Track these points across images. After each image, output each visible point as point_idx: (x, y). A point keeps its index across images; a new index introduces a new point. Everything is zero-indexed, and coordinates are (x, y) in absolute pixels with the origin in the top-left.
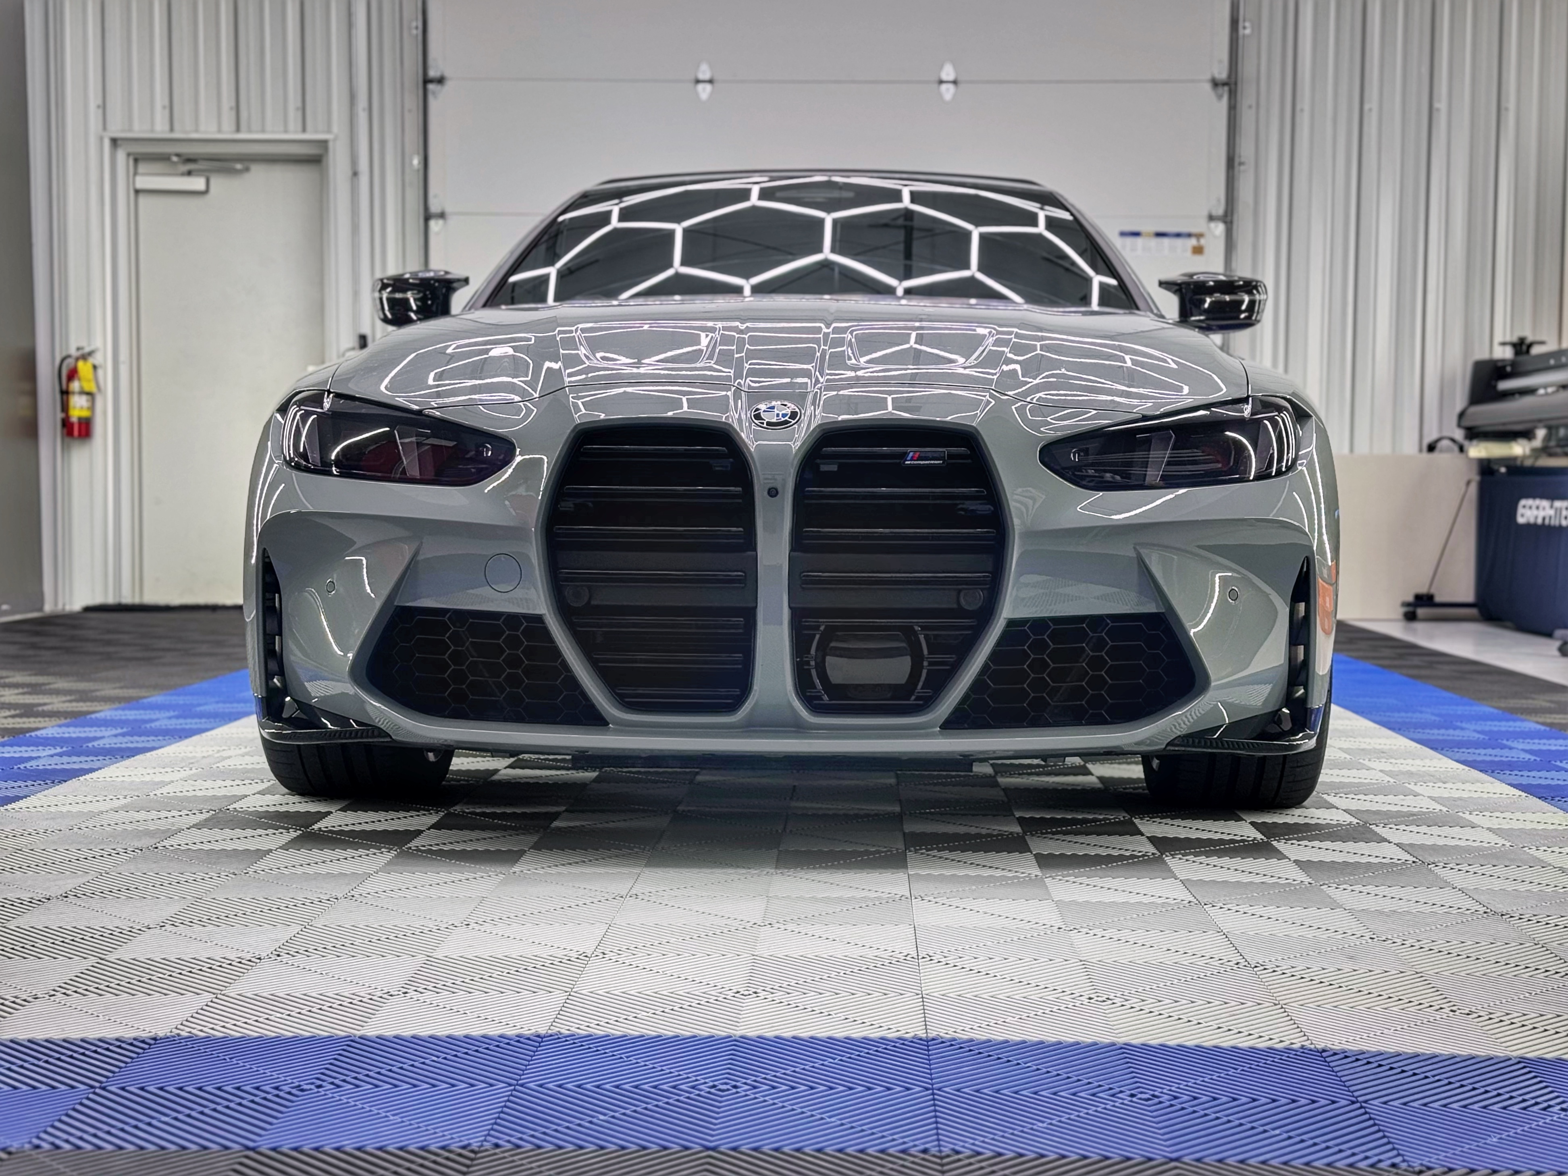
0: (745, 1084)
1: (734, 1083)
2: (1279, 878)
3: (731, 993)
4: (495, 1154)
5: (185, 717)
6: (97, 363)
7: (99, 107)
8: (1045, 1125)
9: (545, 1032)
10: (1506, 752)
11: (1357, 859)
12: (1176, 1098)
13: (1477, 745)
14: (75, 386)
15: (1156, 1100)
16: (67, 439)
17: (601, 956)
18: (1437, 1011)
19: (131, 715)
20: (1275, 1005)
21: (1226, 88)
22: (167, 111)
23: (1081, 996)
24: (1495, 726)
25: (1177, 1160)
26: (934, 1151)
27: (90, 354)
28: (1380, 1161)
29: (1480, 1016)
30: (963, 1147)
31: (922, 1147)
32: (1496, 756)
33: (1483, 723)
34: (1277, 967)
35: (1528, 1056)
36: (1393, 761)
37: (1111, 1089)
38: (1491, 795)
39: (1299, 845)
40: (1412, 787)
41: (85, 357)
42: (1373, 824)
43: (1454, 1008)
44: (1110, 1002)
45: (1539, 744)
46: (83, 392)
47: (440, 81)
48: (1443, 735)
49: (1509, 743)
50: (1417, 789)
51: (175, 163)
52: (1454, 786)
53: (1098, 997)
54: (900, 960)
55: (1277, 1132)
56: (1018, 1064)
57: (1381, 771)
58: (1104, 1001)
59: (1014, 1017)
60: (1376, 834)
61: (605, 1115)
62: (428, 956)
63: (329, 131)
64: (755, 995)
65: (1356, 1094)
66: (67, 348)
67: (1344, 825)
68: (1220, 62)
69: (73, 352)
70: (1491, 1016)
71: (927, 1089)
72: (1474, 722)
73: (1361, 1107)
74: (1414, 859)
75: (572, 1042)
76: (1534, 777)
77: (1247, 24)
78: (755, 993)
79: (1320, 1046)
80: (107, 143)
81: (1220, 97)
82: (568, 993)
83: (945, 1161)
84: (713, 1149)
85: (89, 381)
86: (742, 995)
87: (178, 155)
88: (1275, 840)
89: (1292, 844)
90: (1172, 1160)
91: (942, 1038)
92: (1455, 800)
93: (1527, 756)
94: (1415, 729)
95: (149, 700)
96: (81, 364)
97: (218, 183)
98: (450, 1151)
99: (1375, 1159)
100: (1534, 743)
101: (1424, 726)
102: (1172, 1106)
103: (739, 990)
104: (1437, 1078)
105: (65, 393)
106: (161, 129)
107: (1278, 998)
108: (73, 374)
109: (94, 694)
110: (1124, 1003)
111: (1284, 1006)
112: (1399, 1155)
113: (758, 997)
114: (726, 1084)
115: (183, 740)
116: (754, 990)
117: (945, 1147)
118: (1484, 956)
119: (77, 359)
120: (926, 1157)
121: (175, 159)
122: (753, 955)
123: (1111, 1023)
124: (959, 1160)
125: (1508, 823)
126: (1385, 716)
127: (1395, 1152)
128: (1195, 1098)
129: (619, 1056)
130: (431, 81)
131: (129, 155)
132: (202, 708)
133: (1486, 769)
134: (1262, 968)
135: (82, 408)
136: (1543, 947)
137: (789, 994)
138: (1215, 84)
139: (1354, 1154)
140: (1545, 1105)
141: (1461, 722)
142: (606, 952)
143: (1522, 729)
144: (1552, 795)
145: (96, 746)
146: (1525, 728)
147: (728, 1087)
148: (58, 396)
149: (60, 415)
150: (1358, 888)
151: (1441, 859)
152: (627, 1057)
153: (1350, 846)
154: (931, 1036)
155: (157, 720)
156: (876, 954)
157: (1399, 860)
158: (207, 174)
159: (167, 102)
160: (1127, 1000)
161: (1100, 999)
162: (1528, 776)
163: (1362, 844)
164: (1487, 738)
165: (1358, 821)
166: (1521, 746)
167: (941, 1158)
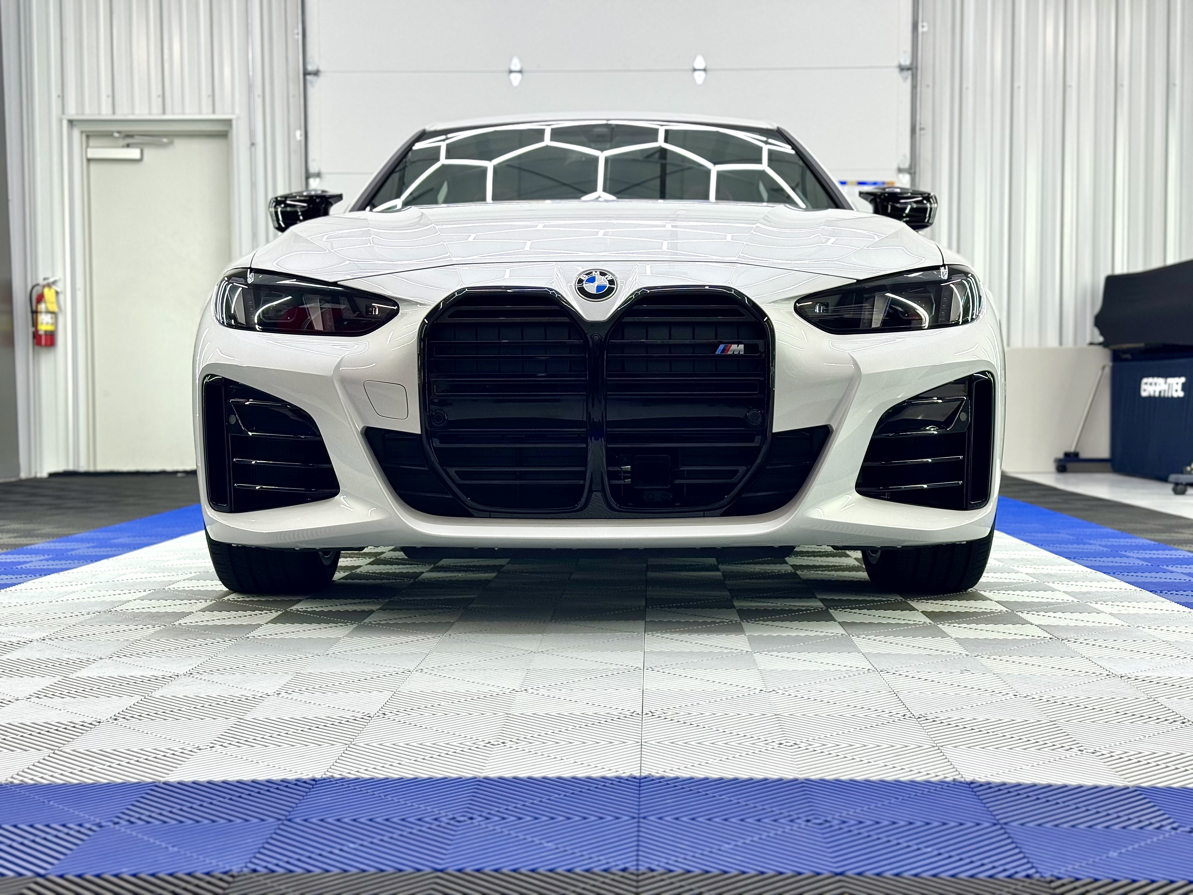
0: (481, 816)
1: (470, 815)
2: (942, 651)
3: (483, 744)
4: (251, 878)
5: (100, 547)
6: (59, 290)
7: (59, 96)
8: (731, 846)
9: (320, 776)
10: (1125, 560)
11: (1006, 636)
12: (844, 822)
13: (1101, 555)
14: (42, 307)
15: (828, 825)
16: (37, 348)
17: (382, 716)
18: (1067, 750)
19: (59, 546)
20: (933, 747)
21: (910, 72)
22: (110, 99)
23: (773, 742)
24: (1116, 542)
25: (841, 874)
26: (632, 869)
27: (54, 283)
28: (1016, 873)
29: (1103, 755)
30: (658, 866)
31: (622, 867)
32: (1116, 562)
33: (1106, 540)
34: (937, 717)
35: (1143, 785)
36: (1036, 567)
37: (790, 816)
38: (1113, 590)
39: (959, 627)
40: (1051, 584)
41: (49, 285)
42: (1020, 611)
43: (1081, 748)
44: (797, 746)
45: (1150, 554)
46: (48, 312)
47: (316, 73)
48: (1076, 548)
49: (1127, 554)
50: (1055, 586)
51: (117, 138)
52: (1084, 584)
53: (787, 742)
54: (627, 716)
55: (929, 849)
56: (714, 797)
57: (1027, 574)
58: (792, 746)
59: (715, 760)
60: (1020, 618)
61: (354, 843)
62: (239, 718)
63: (233, 113)
64: (503, 745)
65: (998, 817)
66: (37, 278)
67: (996, 613)
68: (905, 52)
69: (41, 282)
70: (1112, 754)
71: (634, 818)
72: (1099, 540)
73: (1002, 828)
74: (1051, 636)
75: (341, 784)
76: (1146, 577)
77: (925, 24)
78: (504, 743)
79: (969, 779)
80: (65, 123)
81: (905, 79)
82: (348, 746)
83: (641, 878)
84: (441, 871)
85: (52, 303)
86: (493, 745)
87: (119, 132)
88: (941, 624)
89: (954, 626)
90: (837, 874)
91: (653, 776)
92: (1084, 593)
93: (1141, 563)
94: (1054, 544)
95: (77, 536)
96: (46, 291)
97: (150, 154)
98: (212, 876)
99: (1012, 871)
100: (1146, 553)
101: (1061, 542)
102: (840, 829)
103: (490, 741)
104: (1067, 804)
105: (35, 313)
106: (106, 113)
107: (935, 742)
108: (40, 298)
109: (36, 532)
110: (808, 747)
111: (940, 748)
112: (1032, 867)
113: (505, 746)
114: (464, 816)
115: (93, 563)
116: (503, 741)
117: (642, 866)
118: (1106, 708)
119: (44, 287)
120: (625, 874)
121: (116, 135)
122: (507, 714)
123: (796, 763)
124: (653, 877)
125: (1126, 609)
126: (1031, 536)
127: (1029, 865)
128: (861, 822)
129: (378, 795)
130: (310, 74)
131: (82, 132)
132: (115, 541)
133: (1109, 572)
134: (924, 718)
135: (47, 323)
136: (1155, 700)
137: (531, 743)
138: (902, 69)
139: (994, 868)
140: (1158, 825)
141: (1090, 539)
142: (386, 713)
143: (1137, 544)
144: (1160, 589)
145: (24, 568)
146: (1139, 543)
147: (465, 818)
148: (30, 315)
149: (31, 330)
150: (1005, 658)
151: (1072, 635)
152: (385, 796)
153: (1001, 627)
154: (643, 775)
155: (78, 549)
156: (608, 712)
157: (1039, 637)
158: (141, 147)
159: (110, 93)
160: (810, 745)
161: (788, 744)
162: (1142, 576)
163: (1010, 626)
164: (1109, 550)
165: (1007, 610)
166: (1135, 555)
167: (638, 875)
